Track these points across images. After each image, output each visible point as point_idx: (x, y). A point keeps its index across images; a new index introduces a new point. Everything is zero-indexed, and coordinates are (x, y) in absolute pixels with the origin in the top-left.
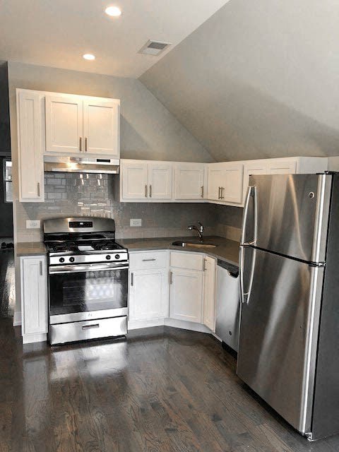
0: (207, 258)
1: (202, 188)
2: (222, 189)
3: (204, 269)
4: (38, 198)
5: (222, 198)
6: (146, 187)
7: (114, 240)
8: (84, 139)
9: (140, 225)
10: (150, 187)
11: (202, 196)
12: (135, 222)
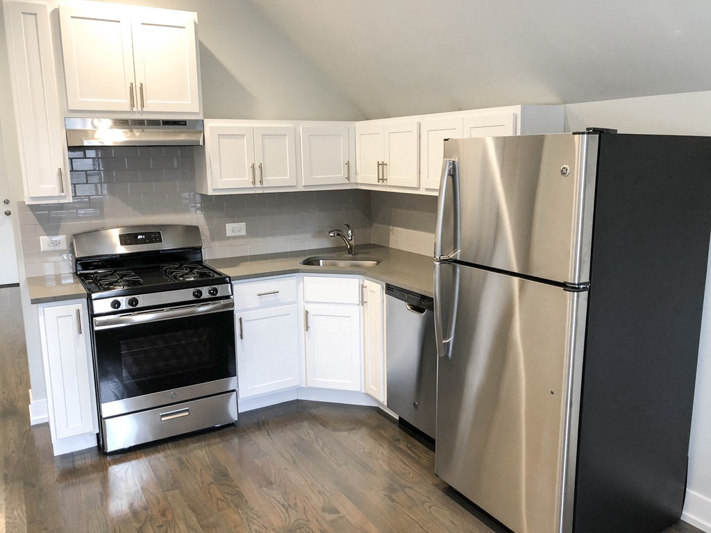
0: (367, 283)
1: (348, 164)
2: (383, 164)
3: (363, 302)
4: (60, 197)
5: (383, 180)
6: (253, 167)
7: (202, 261)
8: (138, 86)
9: (243, 233)
10: (260, 167)
11: (348, 178)
12: (235, 228)
